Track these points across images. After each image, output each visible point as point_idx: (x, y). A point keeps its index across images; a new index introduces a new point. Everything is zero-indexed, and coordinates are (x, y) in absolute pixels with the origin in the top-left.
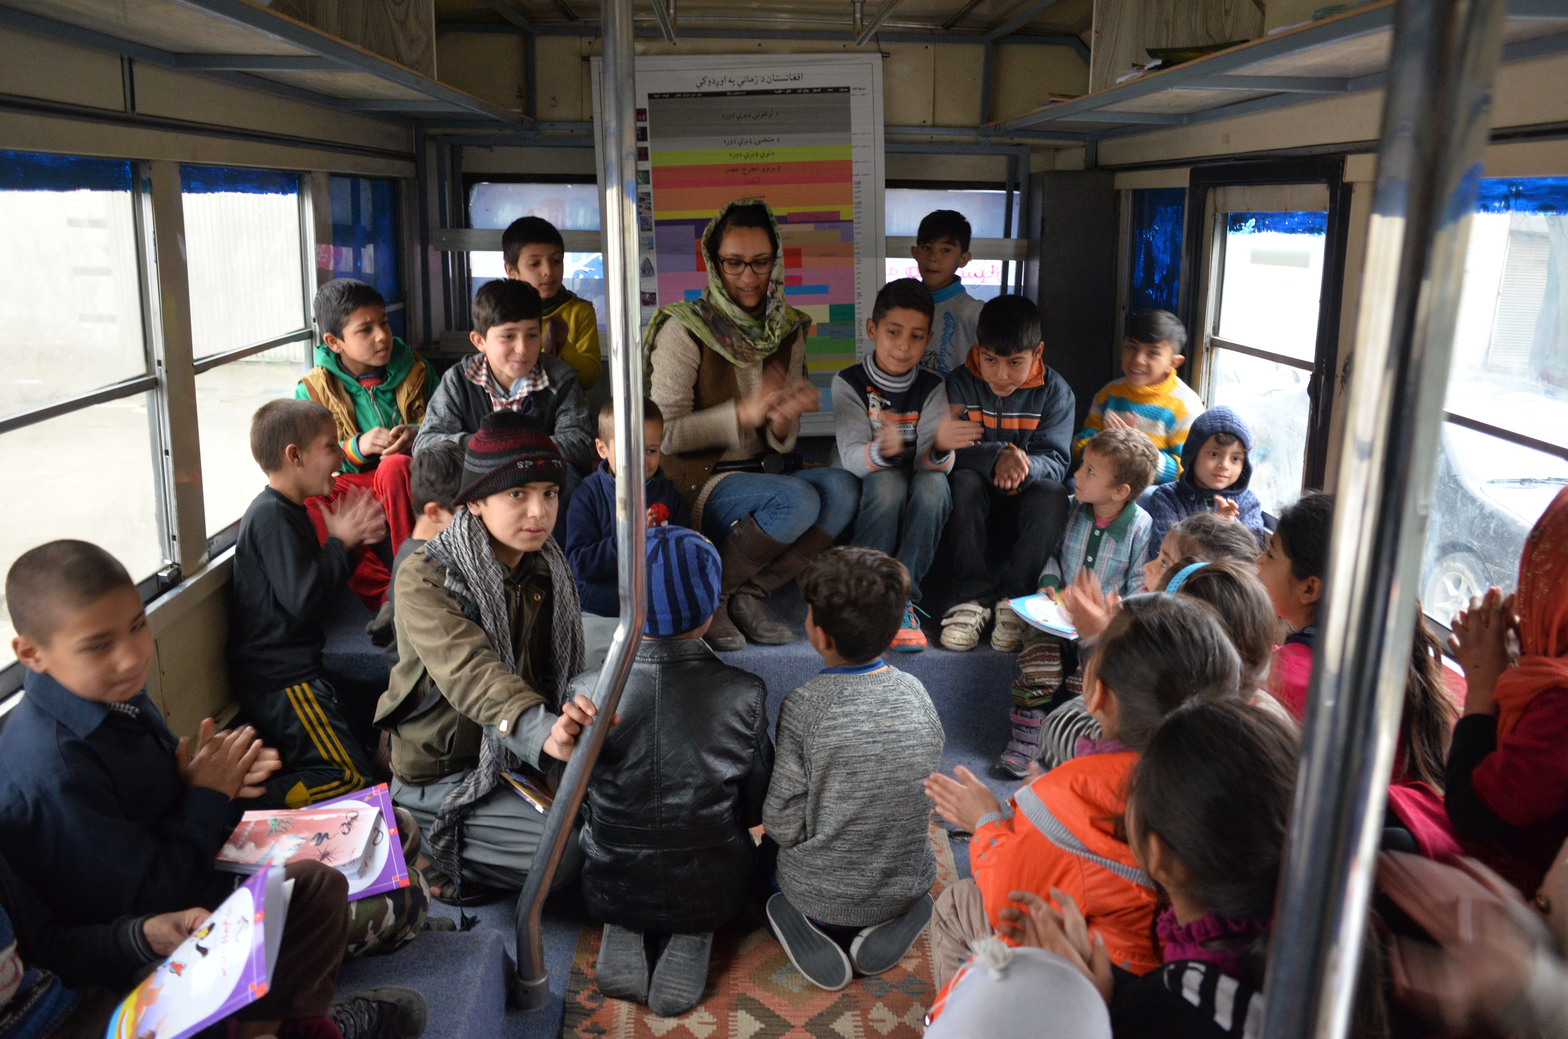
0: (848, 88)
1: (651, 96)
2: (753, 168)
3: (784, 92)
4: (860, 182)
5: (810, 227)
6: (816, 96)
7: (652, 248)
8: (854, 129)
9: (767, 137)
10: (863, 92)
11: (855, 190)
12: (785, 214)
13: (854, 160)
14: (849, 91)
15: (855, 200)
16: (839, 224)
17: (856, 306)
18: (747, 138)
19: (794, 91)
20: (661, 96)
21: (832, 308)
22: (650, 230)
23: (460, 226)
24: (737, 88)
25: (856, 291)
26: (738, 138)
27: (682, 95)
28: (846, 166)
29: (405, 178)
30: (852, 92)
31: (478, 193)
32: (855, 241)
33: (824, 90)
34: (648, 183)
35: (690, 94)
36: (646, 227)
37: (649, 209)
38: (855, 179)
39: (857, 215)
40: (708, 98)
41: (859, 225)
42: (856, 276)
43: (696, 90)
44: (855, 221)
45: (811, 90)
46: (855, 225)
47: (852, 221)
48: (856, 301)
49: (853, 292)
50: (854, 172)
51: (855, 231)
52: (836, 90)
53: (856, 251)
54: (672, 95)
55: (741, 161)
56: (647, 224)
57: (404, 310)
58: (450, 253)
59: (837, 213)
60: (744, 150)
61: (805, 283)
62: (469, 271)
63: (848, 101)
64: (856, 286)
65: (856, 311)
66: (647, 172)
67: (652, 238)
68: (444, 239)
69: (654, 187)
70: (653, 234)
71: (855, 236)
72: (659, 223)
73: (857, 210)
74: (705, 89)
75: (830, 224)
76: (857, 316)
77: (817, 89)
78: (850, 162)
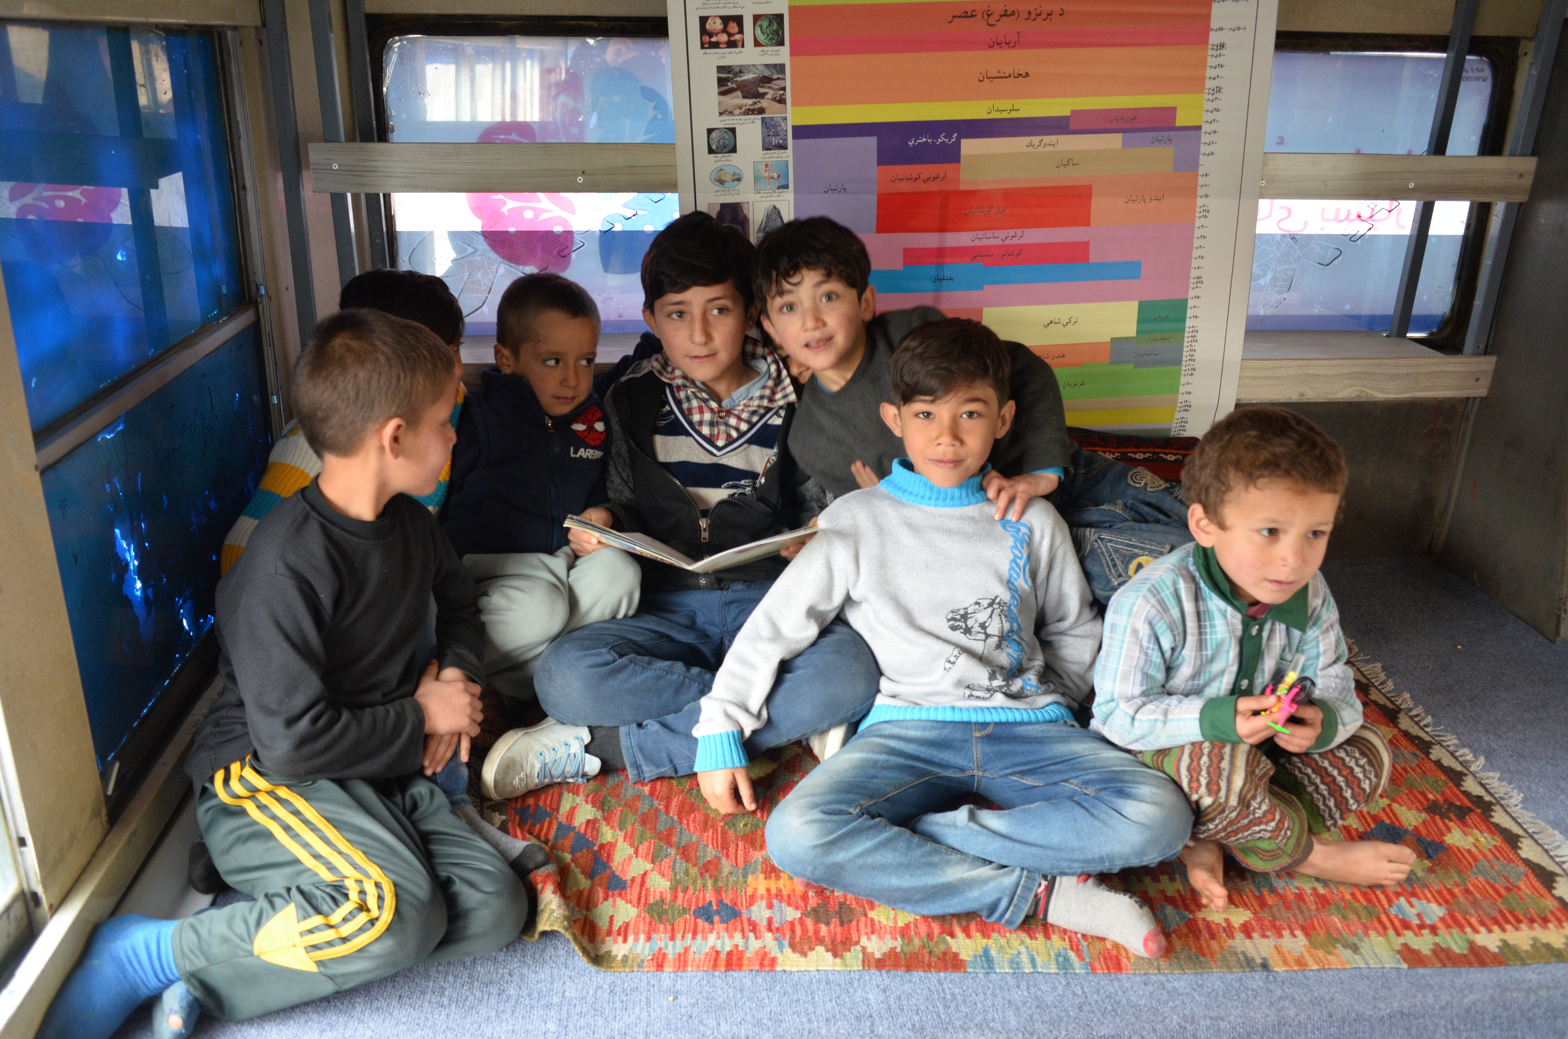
2: (1008, 12)
4: (1222, 46)
5: (1113, 141)
7: (786, 187)
11: (1211, 61)
12: (1067, 113)
15: (1209, 84)
16: (1171, 133)
17: (1190, 303)
21: (1143, 308)
22: (784, 147)
23: (366, 137)
25: (1194, 273)
28: (1199, 10)
29: (235, 28)
31: (401, 56)
32: (1202, 171)
34: (781, 43)
36: (775, 141)
37: (782, 101)
38: (1214, 38)
39: (1209, 117)
41: (1213, 137)
42: (1196, 243)
44: (1206, 128)
46: (1204, 138)
47: (1199, 128)
48: (1192, 293)
49: (1188, 277)
50: (1214, 24)
51: (1204, 149)
53: (1202, 191)
56: (776, 134)
57: (255, 328)
58: (349, 195)
59: (1171, 112)
61: (1094, 256)
62: (390, 219)
64: (1195, 263)
65: (1189, 313)
66: (779, 18)
67: (786, 163)
68: (336, 166)
69: (793, 53)
70: (788, 155)
71: (1202, 159)
72: (801, 132)
73: (1211, 106)
75: (1153, 134)
76: (1189, 323)
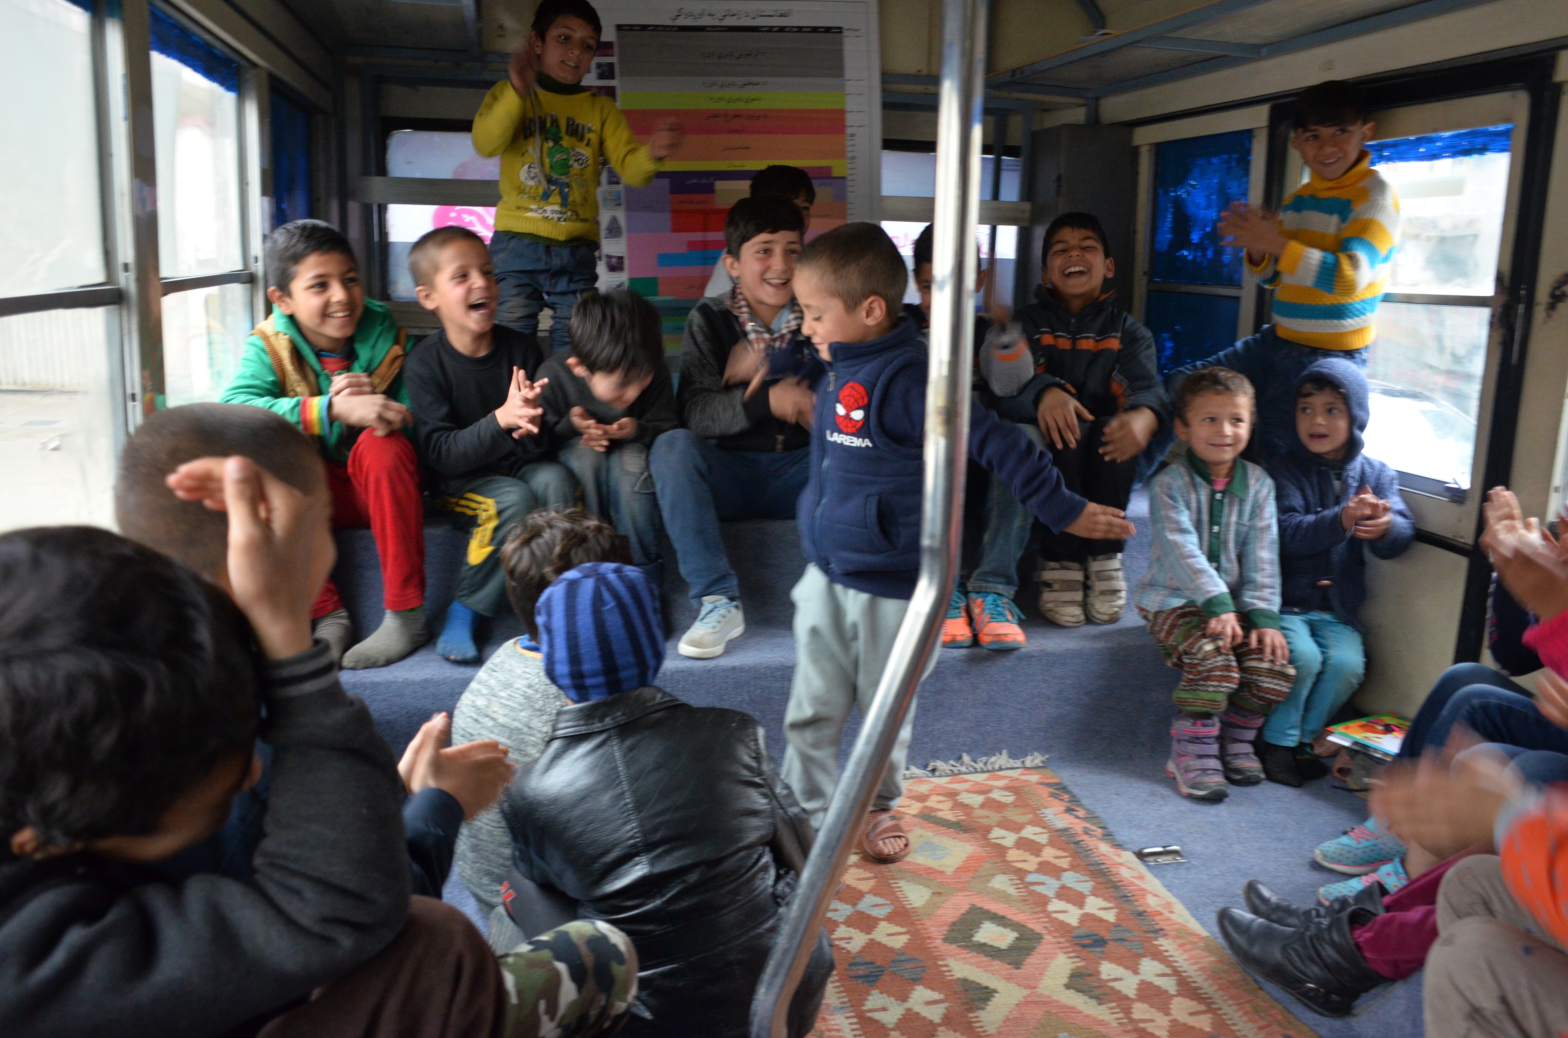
0: (840, 28)
1: (619, 28)
2: (737, 115)
3: (770, 29)
4: (854, 135)
6: (805, 35)
7: (619, 205)
8: (849, 73)
9: (754, 79)
10: (858, 33)
11: (849, 143)
13: (848, 108)
14: (841, 32)
15: (849, 155)
16: (832, 180)
18: (730, 79)
19: (782, 29)
20: (631, 27)
24: (716, 23)
26: (721, 79)
27: (656, 27)
28: (840, 114)
30: (846, 33)
32: (849, 201)
33: (815, 30)
35: (666, 28)
38: (849, 131)
39: (851, 172)
40: (685, 34)
41: (853, 183)
43: (670, 23)
44: (850, 178)
45: (800, 29)
46: (849, 183)
47: (845, 178)
50: (848, 122)
51: (849, 189)
52: (828, 30)
53: (850, 212)
54: (644, 28)
55: (722, 106)
59: (829, 169)
60: (727, 93)
63: (840, 43)
67: (620, 192)
71: (849, 195)
73: (850, 166)
74: (682, 22)
77: (807, 27)
78: (842, 112)
